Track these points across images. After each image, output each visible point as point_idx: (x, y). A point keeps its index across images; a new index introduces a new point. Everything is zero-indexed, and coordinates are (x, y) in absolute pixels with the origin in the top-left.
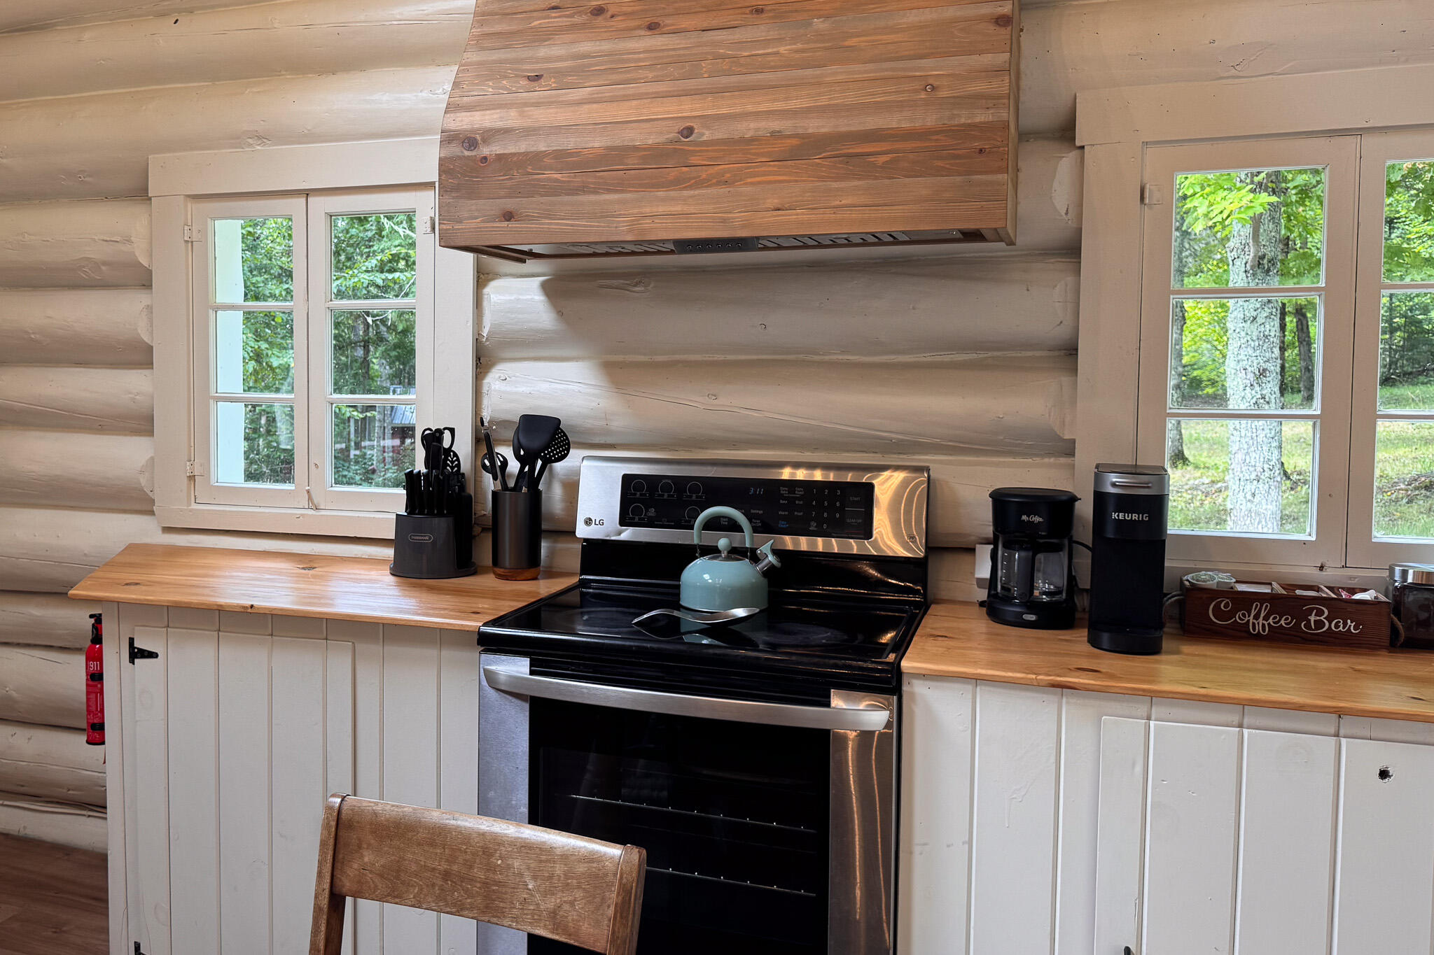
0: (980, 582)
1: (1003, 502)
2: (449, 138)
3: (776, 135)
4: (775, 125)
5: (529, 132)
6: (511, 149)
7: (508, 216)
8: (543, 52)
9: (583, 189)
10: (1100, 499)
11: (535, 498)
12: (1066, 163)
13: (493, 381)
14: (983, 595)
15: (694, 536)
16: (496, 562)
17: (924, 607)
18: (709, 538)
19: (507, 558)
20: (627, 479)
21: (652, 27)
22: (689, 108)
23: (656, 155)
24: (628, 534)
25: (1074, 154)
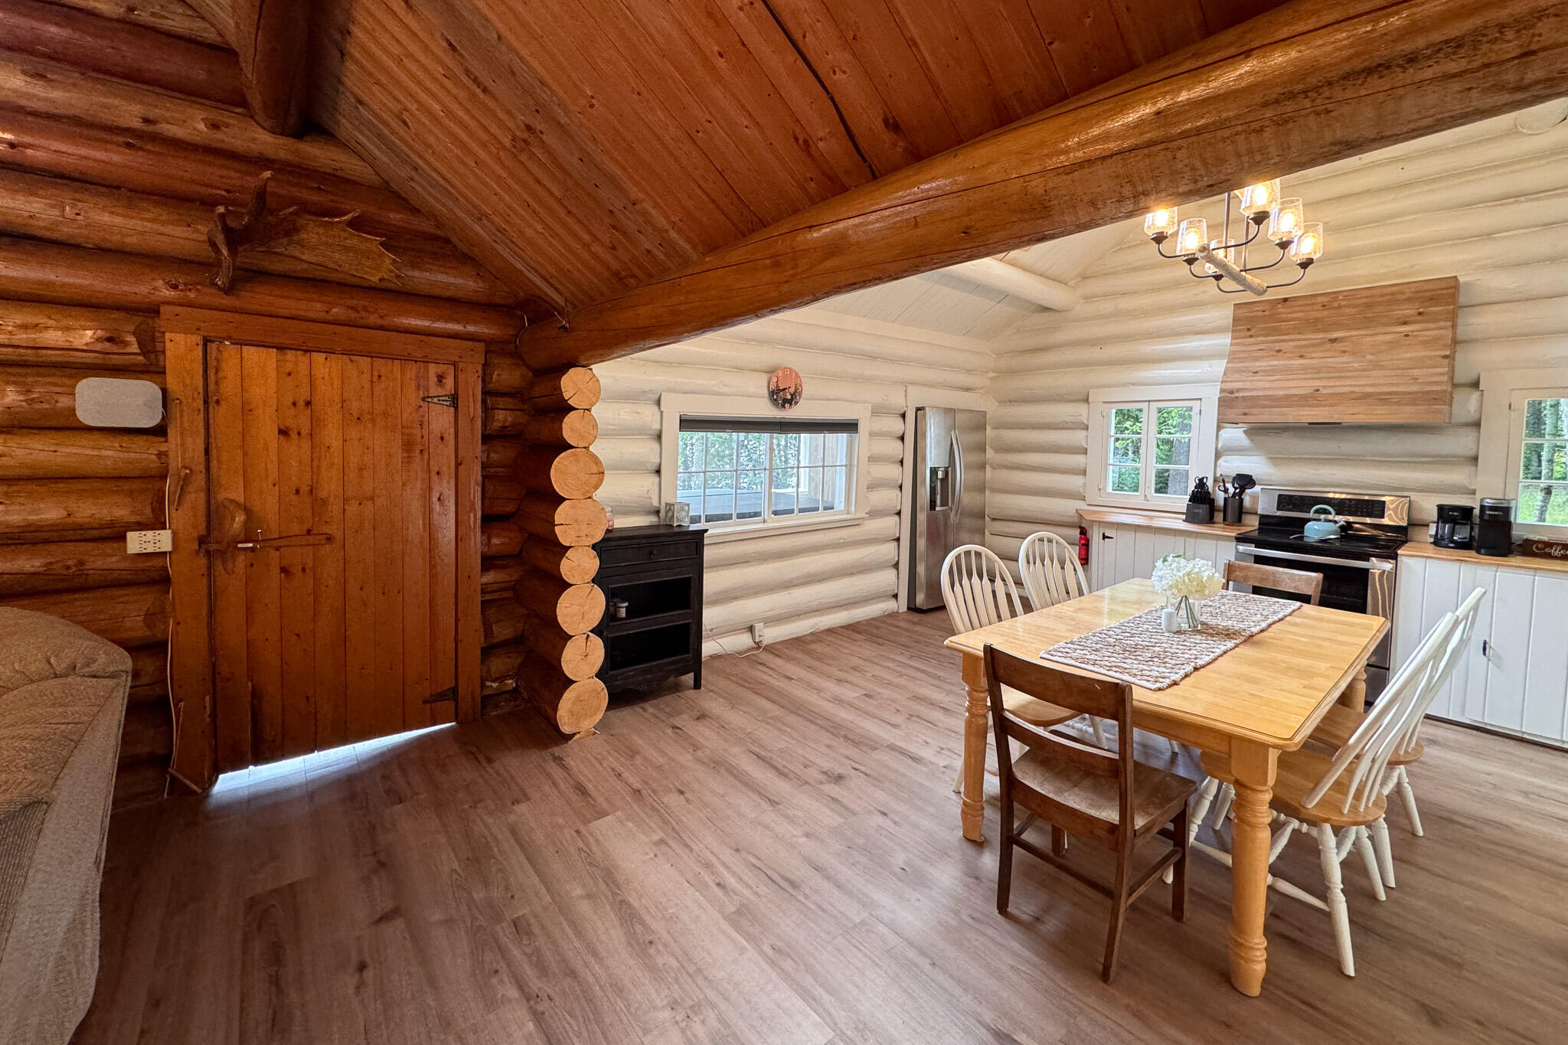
0: (1431, 536)
1: (1441, 509)
2: (1222, 391)
3: (1352, 392)
4: (1352, 389)
5: (1253, 390)
6: (1246, 394)
7: (1245, 414)
8: (1258, 364)
9: (1275, 407)
10: (1483, 508)
11: (1241, 501)
12: (1475, 396)
13: (1221, 461)
14: (1432, 540)
15: (1311, 515)
16: (1225, 519)
17: (1406, 542)
18: (1316, 516)
19: (1229, 518)
20: (1280, 496)
21: (1301, 356)
22: (1317, 383)
23: (1305, 397)
24: (1279, 513)
25: (1478, 393)
